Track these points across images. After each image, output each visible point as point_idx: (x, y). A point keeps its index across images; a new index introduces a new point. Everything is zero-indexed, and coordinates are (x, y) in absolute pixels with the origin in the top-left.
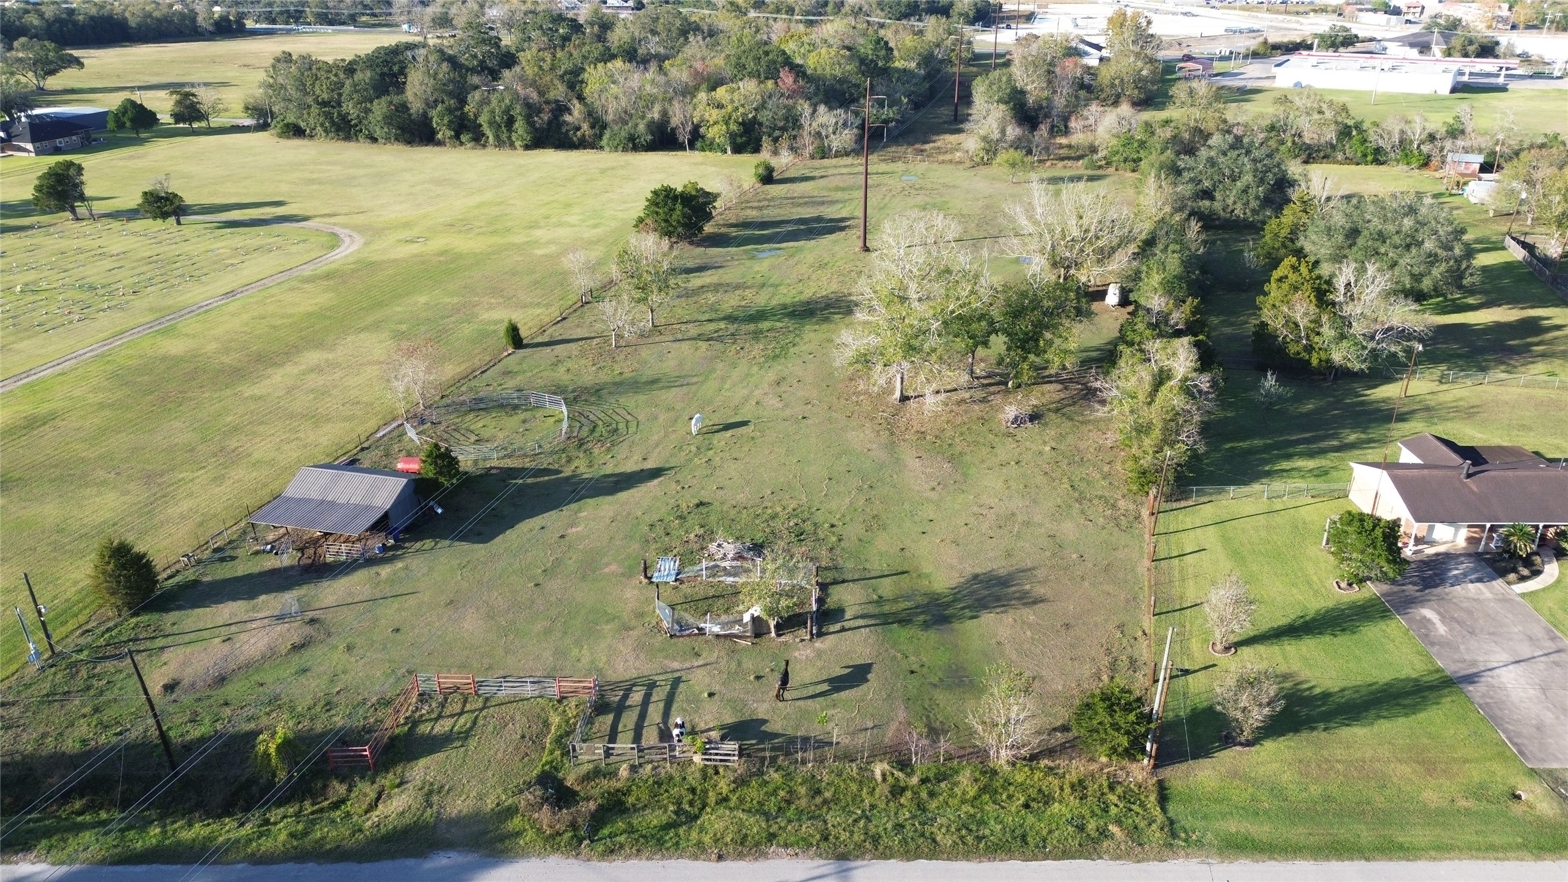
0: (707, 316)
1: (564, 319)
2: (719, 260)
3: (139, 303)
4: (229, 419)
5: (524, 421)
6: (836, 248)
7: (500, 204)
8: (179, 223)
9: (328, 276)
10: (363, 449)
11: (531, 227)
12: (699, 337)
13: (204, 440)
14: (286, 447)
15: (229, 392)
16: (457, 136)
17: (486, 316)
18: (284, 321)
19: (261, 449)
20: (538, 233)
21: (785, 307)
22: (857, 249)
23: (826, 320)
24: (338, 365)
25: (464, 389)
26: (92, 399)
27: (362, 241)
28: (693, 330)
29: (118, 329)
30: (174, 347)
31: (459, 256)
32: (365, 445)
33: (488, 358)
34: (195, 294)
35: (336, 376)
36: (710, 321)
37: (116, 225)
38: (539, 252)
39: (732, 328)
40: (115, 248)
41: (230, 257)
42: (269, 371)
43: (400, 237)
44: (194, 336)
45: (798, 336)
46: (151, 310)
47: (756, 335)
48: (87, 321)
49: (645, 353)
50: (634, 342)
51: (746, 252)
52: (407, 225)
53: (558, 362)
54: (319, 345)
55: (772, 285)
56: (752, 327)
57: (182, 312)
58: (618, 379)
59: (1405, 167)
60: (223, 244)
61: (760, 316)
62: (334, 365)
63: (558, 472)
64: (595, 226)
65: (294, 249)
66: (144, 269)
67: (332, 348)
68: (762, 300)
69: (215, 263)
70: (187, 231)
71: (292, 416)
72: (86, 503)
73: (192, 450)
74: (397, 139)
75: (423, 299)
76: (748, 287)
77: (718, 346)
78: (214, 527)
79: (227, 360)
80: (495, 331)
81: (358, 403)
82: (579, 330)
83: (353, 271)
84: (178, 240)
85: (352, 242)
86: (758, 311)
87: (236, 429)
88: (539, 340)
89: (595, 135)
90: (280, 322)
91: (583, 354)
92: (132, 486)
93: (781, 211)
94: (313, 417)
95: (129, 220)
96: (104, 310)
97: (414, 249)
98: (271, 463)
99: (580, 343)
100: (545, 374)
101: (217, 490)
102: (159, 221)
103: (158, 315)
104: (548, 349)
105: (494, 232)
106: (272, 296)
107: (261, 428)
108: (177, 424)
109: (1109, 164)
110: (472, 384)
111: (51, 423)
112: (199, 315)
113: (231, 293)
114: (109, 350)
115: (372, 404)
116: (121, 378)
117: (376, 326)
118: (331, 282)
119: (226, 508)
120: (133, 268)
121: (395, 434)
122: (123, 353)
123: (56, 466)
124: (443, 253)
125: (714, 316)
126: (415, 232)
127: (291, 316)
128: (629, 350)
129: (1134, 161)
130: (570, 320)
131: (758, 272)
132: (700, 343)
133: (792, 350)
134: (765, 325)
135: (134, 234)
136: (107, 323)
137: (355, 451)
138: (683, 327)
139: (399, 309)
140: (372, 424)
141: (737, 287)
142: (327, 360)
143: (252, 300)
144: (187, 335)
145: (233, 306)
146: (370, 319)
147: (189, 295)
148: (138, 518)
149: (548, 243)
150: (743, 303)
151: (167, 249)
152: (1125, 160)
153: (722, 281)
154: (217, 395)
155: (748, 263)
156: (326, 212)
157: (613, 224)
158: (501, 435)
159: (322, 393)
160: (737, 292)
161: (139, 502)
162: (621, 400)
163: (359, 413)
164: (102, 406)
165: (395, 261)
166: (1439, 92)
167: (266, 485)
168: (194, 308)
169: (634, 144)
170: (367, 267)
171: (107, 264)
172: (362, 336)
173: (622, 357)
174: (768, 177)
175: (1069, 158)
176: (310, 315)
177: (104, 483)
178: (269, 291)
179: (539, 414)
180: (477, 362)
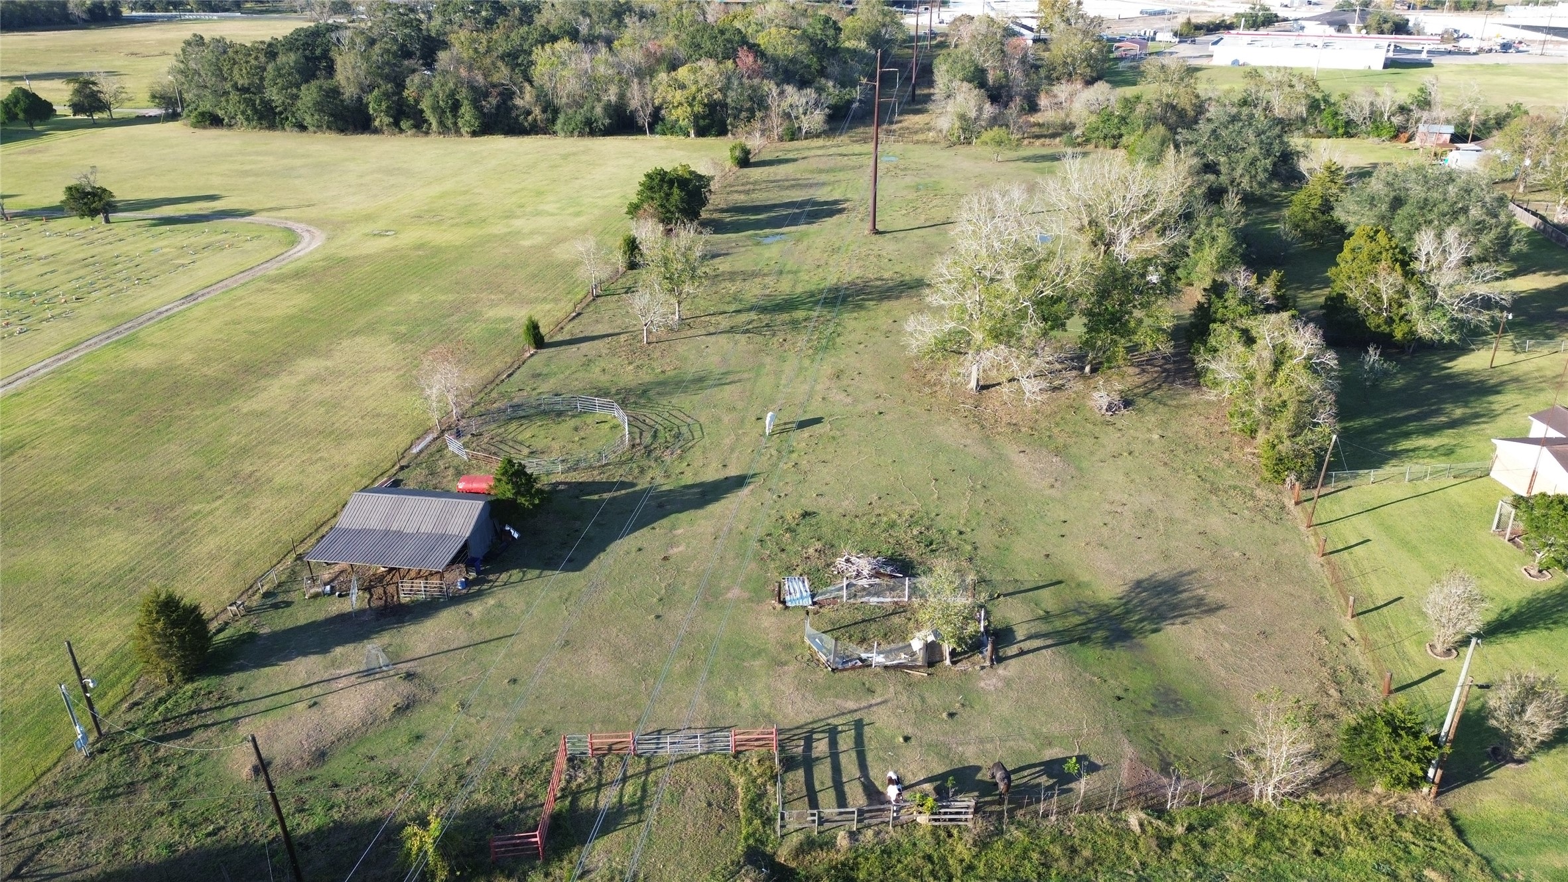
0: (733, 307)
1: (579, 314)
2: (723, 246)
3: (87, 311)
4: (234, 439)
5: (576, 429)
6: (843, 232)
7: (465, 193)
8: (107, 221)
9: (298, 274)
10: (402, 468)
11: (507, 217)
12: (732, 330)
13: (210, 465)
14: (311, 469)
15: (223, 408)
16: (396, 124)
17: (491, 313)
18: (263, 326)
19: (283, 472)
20: (518, 223)
21: (812, 295)
22: (866, 232)
23: (861, 307)
24: (341, 373)
25: (494, 395)
26: (63, 422)
27: (324, 236)
28: (725, 322)
29: (70, 340)
30: (144, 359)
31: (437, 250)
32: (403, 463)
33: (509, 360)
34: (147, 299)
35: (344, 385)
36: (738, 312)
37: (34, 225)
38: (527, 243)
39: (766, 318)
40: (42, 249)
41: (178, 257)
42: (263, 382)
43: (367, 231)
44: (162, 346)
45: (838, 324)
46: (103, 317)
47: (794, 324)
48: (30, 334)
49: (681, 348)
50: (664, 337)
51: (749, 237)
52: (368, 218)
53: (588, 363)
54: (312, 351)
55: (789, 272)
56: (785, 317)
57: (141, 320)
58: (662, 377)
59: (1376, 139)
60: (165, 243)
61: (788, 305)
62: (336, 374)
63: (633, 485)
64: (578, 214)
65: (248, 246)
66: (82, 272)
67: (328, 354)
68: (784, 287)
69: (162, 263)
70: (119, 229)
71: (306, 433)
72: (88, 545)
73: (200, 477)
74: (329, 128)
75: (414, 297)
76: (765, 275)
77: (759, 338)
78: (255, 568)
79: (211, 371)
80: (507, 330)
81: (378, 415)
82: (600, 326)
83: (326, 269)
84: (111, 239)
85: (313, 237)
86: (786, 301)
87: (244, 451)
88: (559, 338)
89: (548, 120)
90: (258, 327)
91: (613, 353)
92: (139, 523)
93: (771, 195)
94: (332, 433)
95: (48, 219)
96: (47, 320)
97: (384, 243)
98: (299, 488)
99: (607, 340)
100: (579, 375)
101: (244, 523)
102: (87, 219)
103: (113, 323)
104: (574, 348)
105: (469, 223)
106: (240, 298)
107: (275, 449)
108: (173, 448)
109: (1088, 141)
110: (502, 388)
111: (20, 452)
112: (161, 321)
113: (190, 297)
114: (67, 365)
115: (395, 416)
116: (89, 395)
117: (371, 329)
118: (304, 282)
119: (262, 544)
120: (69, 272)
121: (433, 448)
122: (84, 368)
123: (40, 503)
124: (419, 247)
125: (740, 307)
126: (380, 225)
127: (271, 320)
128: (663, 346)
129: (1114, 137)
130: (585, 315)
131: (770, 259)
132: (738, 336)
133: (838, 340)
134: (800, 314)
135: (59, 234)
136: (53, 335)
137: (394, 470)
138: (713, 319)
139: (392, 309)
140: (403, 440)
141: (754, 275)
142: (327, 369)
143: (217, 304)
144: (152, 345)
145: (198, 312)
146: (361, 321)
147: (142, 300)
148: (159, 559)
149: (532, 233)
150: (767, 292)
151: (101, 249)
152: (1105, 138)
153: (735, 269)
154: (210, 412)
155: (755, 249)
156: (272, 205)
157: (596, 211)
158: (555, 445)
159: (333, 405)
160: (757, 280)
161: (155, 542)
162: (673, 401)
163: (384, 427)
164: (76, 430)
165: (367, 256)
166: (1373, 68)
167: (300, 515)
168: (153, 314)
169: (591, 129)
170: (338, 265)
171: (37, 268)
172: (358, 339)
173: (657, 354)
174: (744, 161)
175: (1045, 136)
176: (291, 318)
177: (103, 521)
178: (235, 293)
179: (589, 420)
180: (499, 364)
